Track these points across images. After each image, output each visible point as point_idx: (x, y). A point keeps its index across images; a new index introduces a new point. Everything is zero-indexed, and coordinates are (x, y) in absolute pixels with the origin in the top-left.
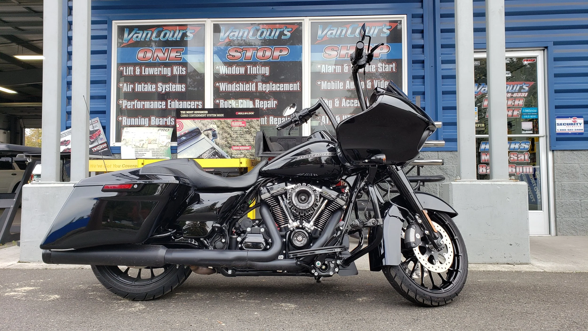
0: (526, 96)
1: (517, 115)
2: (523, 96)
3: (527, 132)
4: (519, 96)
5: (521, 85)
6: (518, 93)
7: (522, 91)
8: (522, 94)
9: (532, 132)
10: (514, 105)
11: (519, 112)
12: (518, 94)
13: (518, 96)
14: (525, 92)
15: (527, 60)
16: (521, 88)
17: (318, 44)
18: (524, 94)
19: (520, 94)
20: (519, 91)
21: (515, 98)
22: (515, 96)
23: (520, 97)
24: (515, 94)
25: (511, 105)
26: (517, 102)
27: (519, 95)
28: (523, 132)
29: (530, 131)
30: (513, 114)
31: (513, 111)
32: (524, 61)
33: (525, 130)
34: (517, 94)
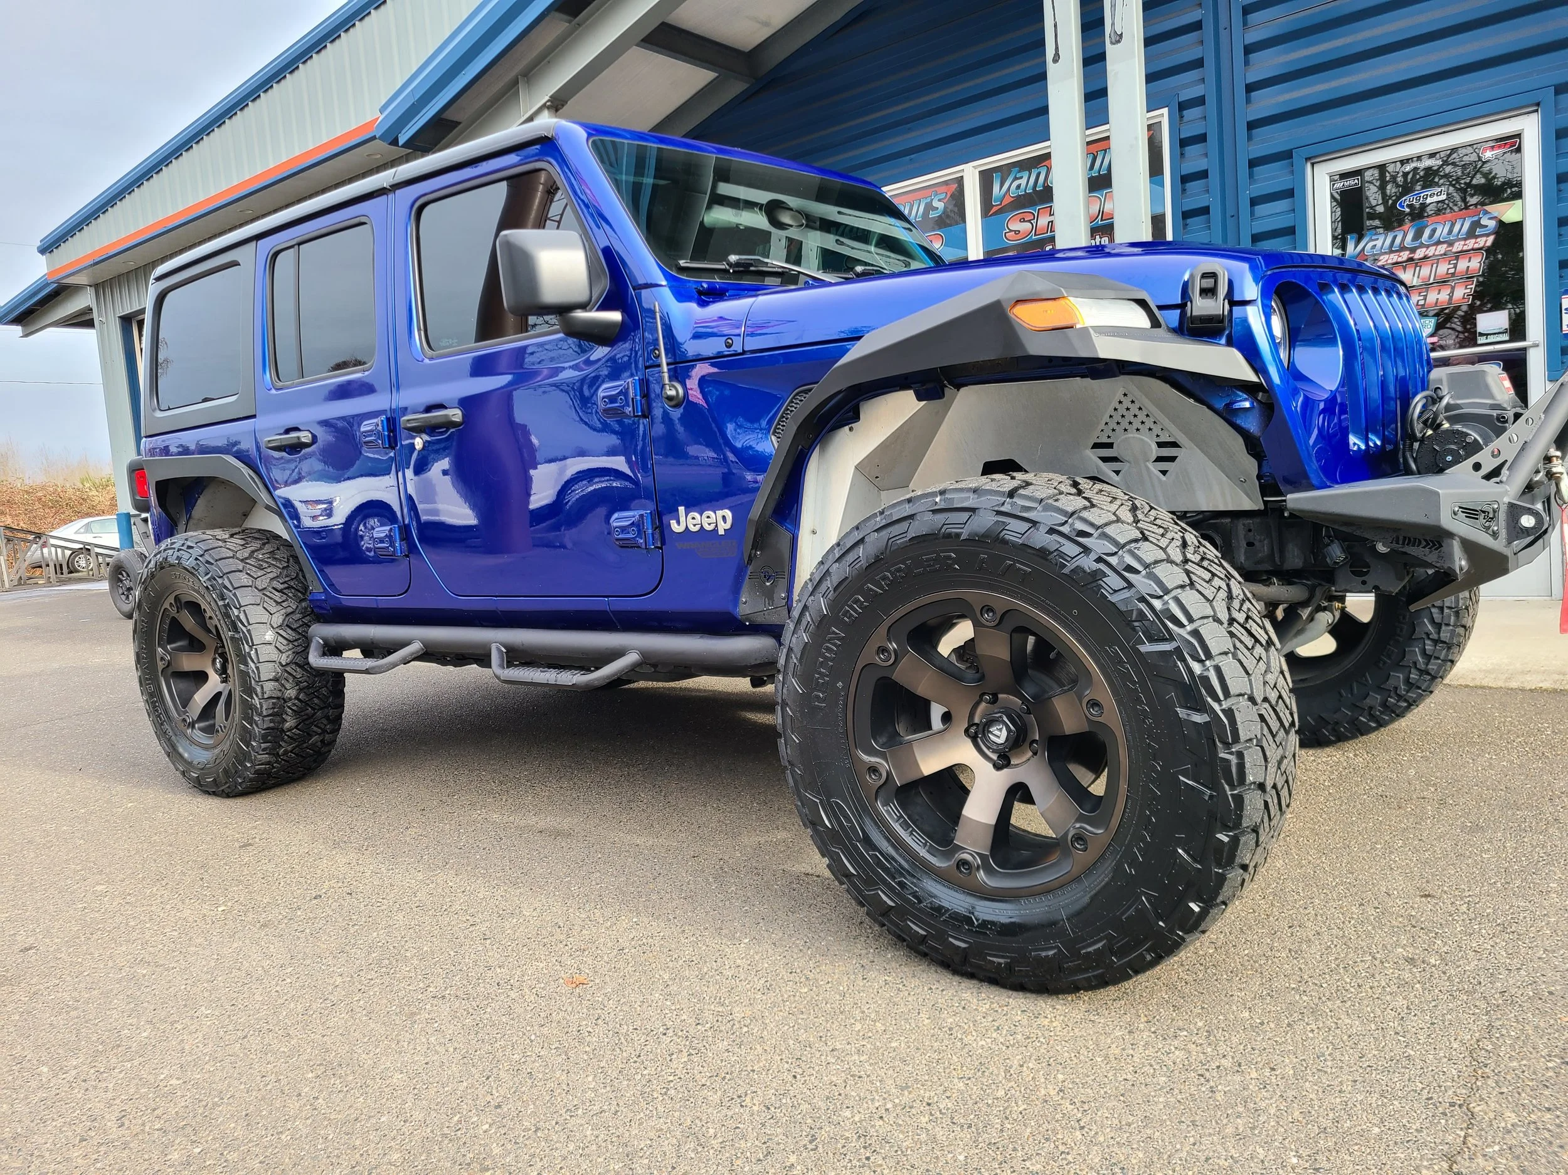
0: (1489, 243)
1: (1464, 298)
2: (1481, 245)
3: (1491, 339)
4: (1470, 247)
5: (1476, 218)
6: (1465, 239)
7: (1478, 231)
8: (1478, 240)
9: (1506, 337)
10: (1453, 274)
11: (1469, 291)
12: (1468, 242)
13: (1465, 248)
14: (1488, 235)
15: (1492, 148)
16: (1476, 224)
17: (995, 213)
18: (1484, 239)
19: (1473, 241)
20: (1471, 234)
21: (1458, 255)
22: (1459, 249)
23: (1473, 249)
24: (1456, 244)
25: (1447, 274)
26: (1462, 265)
27: (1471, 243)
28: (1481, 340)
29: (1501, 335)
30: (1451, 298)
31: (1453, 288)
32: (1485, 150)
33: (1487, 335)
34: (1463, 243)
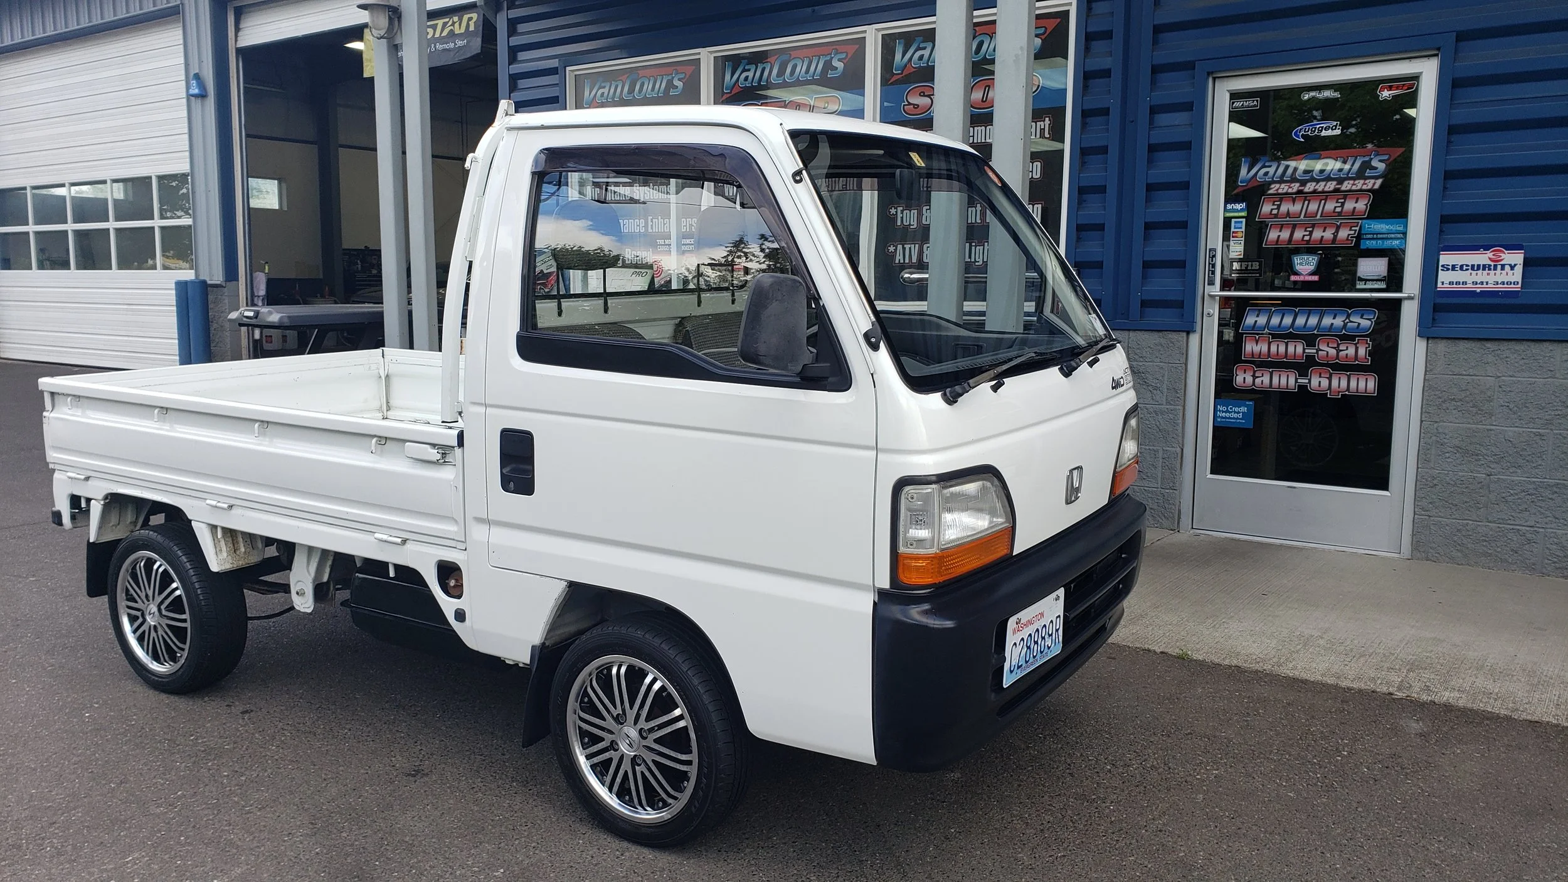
0: (1377, 186)
1: (1347, 239)
2: (1369, 187)
3: (1369, 286)
4: (1359, 188)
5: (1367, 159)
10: (1340, 214)
11: (1353, 232)
12: (1357, 182)
13: (1354, 188)
14: (1376, 178)
15: (1390, 88)
17: (895, 83)
18: (1372, 181)
19: (1362, 182)
21: (1346, 195)
22: (1348, 188)
23: (1361, 190)
24: (1346, 183)
25: (1334, 212)
26: (1349, 205)
27: (1360, 184)
29: (1379, 283)
30: (1335, 236)
31: (1338, 228)
32: (1382, 89)
34: (1351, 182)
